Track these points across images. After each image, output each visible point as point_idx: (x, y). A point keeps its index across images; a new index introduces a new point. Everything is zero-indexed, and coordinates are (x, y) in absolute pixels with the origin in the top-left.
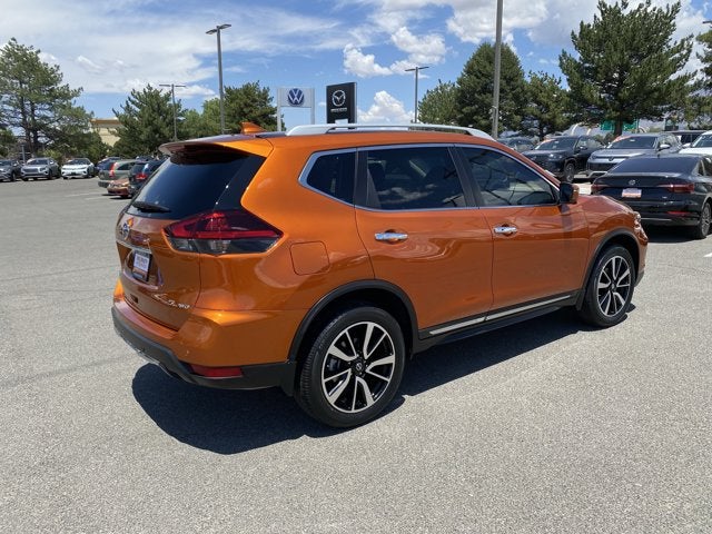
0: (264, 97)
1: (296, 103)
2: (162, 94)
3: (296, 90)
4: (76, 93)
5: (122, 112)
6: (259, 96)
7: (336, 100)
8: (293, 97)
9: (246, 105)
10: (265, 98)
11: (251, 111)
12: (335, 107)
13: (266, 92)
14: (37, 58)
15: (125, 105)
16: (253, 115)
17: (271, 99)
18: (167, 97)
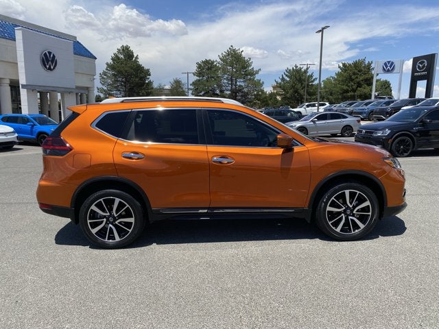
0: (369, 67)
1: (388, 71)
2: (303, 70)
3: (389, 62)
4: (257, 72)
5: (280, 81)
6: (364, 67)
7: (419, 67)
8: (387, 67)
9: (354, 74)
10: (369, 69)
11: (357, 78)
12: (418, 72)
13: (370, 64)
14: (241, 55)
15: (281, 77)
16: (358, 80)
17: (373, 69)
18: (306, 71)
